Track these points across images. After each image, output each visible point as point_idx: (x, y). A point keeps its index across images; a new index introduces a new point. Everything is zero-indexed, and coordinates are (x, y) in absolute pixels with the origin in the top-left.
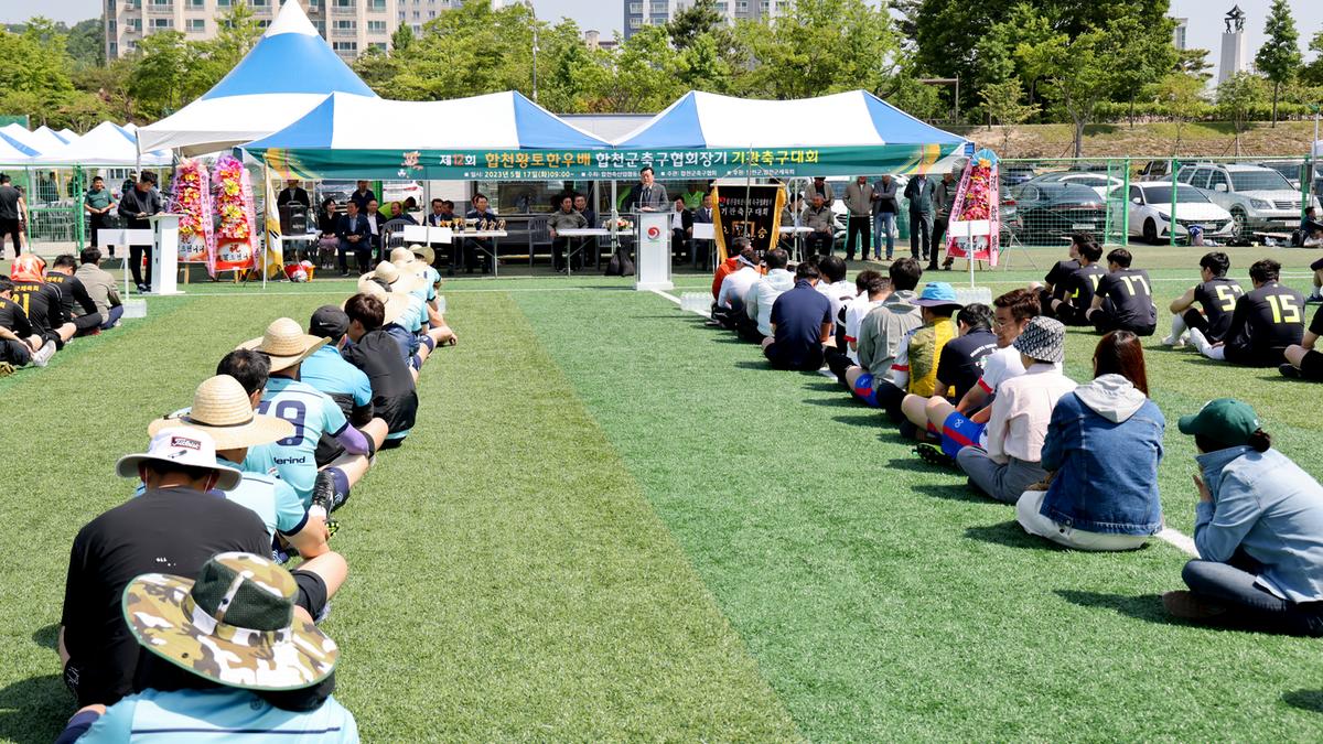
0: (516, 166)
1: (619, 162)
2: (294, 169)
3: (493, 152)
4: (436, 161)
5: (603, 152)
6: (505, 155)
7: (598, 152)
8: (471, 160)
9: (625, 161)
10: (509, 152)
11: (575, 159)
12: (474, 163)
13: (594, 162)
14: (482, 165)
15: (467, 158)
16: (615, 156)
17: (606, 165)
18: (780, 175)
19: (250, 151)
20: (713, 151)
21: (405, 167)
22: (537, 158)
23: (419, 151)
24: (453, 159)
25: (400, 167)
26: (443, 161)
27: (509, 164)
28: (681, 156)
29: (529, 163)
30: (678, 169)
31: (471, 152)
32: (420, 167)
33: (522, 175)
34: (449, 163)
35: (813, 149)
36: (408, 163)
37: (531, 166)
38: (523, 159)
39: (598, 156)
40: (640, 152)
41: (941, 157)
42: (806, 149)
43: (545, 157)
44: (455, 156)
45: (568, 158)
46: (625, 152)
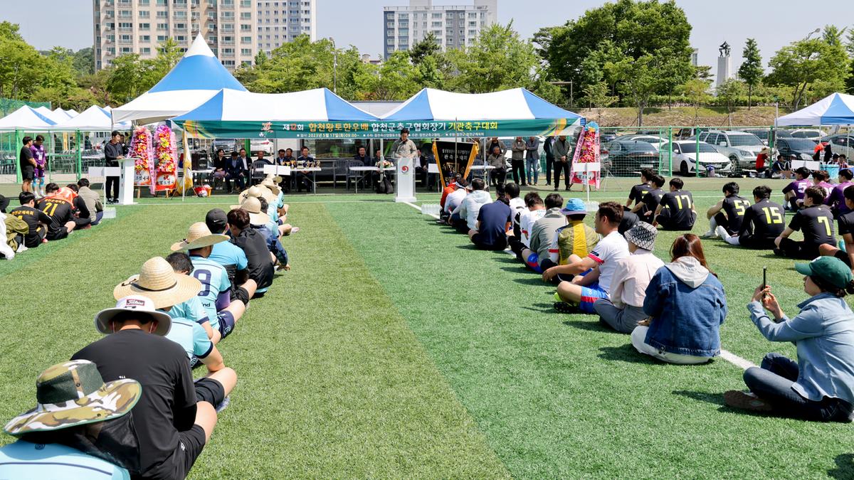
0: (326, 131)
1: (384, 129)
2: (201, 133)
3: (313, 123)
4: (281, 128)
5: (375, 123)
6: (320, 125)
7: (373, 122)
8: (301, 127)
9: (388, 128)
10: (322, 123)
11: (360, 127)
12: (302, 129)
13: (370, 128)
14: (307, 130)
15: (298, 126)
16: (382, 125)
17: (377, 130)
18: (476, 136)
19: (175, 122)
20: (438, 122)
21: (263, 131)
22: (338, 126)
23: (271, 122)
24: (290, 127)
25: (261, 131)
26: (285, 128)
27: (322, 129)
28: (419, 125)
29: (333, 129)
30: (418, 133)
31: (301, 123)
32: (272, 131)
33: (330, 135)
34: (288, 129)
35: (495, 121)
36: (265, 129)
37: (335, 131)
38: (330, 126)
39: (372, 125)
40: (397, 123)
41: (568, 126)
42: (490, 121)
43: (342, 126)
44: (292, 125)
45: (356, 126)
46: (388, 123)
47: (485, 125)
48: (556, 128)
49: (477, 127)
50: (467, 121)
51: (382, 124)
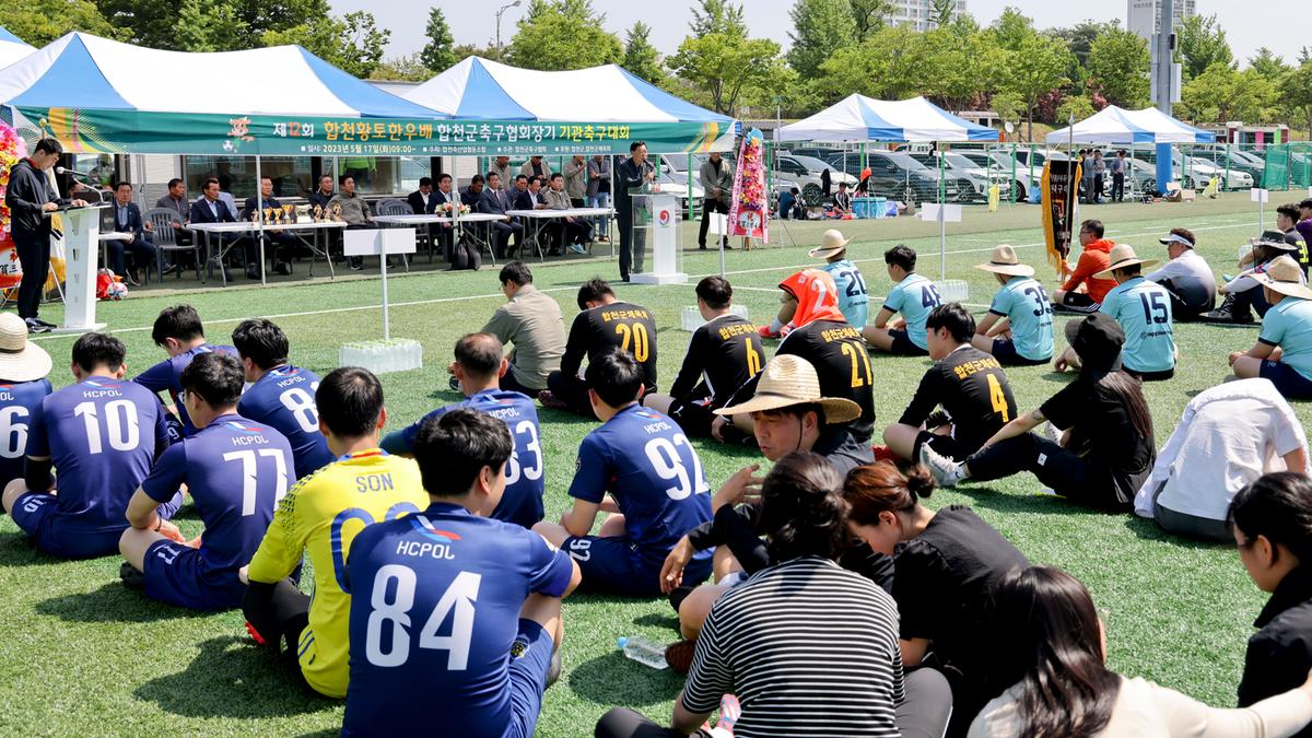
0: (357, 138)
1: (459, 136)
2: (85, 138)
3: (332, 120)
4: (268, 131)
5: (444, 123)
6: (345, 125)
7: (440, 122)
8: (308, 130)
9: (465, 135)
10: (349, 121)
11: (417, 131)
12: (312, 134)
13: (436, 135)
14: (320, 137)
15: (304, 126)
16: (457, 129)
17: (447, 139)
18: (599, 152)
19: (22, 110)
20: (544, 124)
21: (232, 137)
22: (379, 129)
23: (249, 117)
24: (288, 128)
25: (225, 137)
26: (277, 131)
27: (349, 135)
28: (514, 129)
29: (370, 135)
30: (513, 145)
31: (309, 120)
32: (251, 139)
33: (363, 149)
34: (284, 133)
35: (625, 124)
36: (236, 132)
37: (372, 139)
38: (365, 129)
39: (439, 127)
40: (479, 124)
41: (720, 135)
42: (620, 124)
43: (387, 129)
44: (290, 125)
45: (410, 129)
46: (465, 124)
47: (612, 132)
48: (705, 139)
49: (601, 135)
50: (586, 124)
51: (456, 127)
